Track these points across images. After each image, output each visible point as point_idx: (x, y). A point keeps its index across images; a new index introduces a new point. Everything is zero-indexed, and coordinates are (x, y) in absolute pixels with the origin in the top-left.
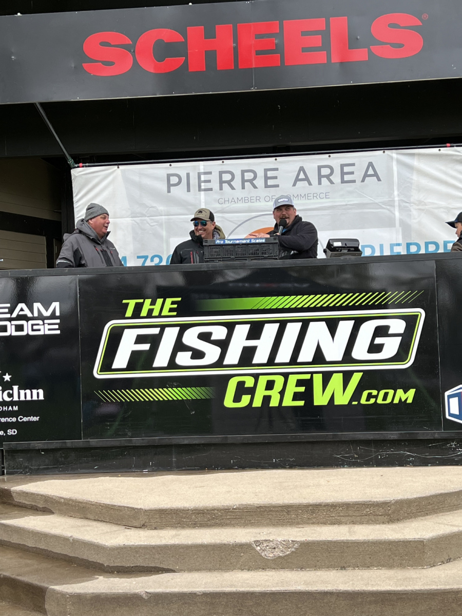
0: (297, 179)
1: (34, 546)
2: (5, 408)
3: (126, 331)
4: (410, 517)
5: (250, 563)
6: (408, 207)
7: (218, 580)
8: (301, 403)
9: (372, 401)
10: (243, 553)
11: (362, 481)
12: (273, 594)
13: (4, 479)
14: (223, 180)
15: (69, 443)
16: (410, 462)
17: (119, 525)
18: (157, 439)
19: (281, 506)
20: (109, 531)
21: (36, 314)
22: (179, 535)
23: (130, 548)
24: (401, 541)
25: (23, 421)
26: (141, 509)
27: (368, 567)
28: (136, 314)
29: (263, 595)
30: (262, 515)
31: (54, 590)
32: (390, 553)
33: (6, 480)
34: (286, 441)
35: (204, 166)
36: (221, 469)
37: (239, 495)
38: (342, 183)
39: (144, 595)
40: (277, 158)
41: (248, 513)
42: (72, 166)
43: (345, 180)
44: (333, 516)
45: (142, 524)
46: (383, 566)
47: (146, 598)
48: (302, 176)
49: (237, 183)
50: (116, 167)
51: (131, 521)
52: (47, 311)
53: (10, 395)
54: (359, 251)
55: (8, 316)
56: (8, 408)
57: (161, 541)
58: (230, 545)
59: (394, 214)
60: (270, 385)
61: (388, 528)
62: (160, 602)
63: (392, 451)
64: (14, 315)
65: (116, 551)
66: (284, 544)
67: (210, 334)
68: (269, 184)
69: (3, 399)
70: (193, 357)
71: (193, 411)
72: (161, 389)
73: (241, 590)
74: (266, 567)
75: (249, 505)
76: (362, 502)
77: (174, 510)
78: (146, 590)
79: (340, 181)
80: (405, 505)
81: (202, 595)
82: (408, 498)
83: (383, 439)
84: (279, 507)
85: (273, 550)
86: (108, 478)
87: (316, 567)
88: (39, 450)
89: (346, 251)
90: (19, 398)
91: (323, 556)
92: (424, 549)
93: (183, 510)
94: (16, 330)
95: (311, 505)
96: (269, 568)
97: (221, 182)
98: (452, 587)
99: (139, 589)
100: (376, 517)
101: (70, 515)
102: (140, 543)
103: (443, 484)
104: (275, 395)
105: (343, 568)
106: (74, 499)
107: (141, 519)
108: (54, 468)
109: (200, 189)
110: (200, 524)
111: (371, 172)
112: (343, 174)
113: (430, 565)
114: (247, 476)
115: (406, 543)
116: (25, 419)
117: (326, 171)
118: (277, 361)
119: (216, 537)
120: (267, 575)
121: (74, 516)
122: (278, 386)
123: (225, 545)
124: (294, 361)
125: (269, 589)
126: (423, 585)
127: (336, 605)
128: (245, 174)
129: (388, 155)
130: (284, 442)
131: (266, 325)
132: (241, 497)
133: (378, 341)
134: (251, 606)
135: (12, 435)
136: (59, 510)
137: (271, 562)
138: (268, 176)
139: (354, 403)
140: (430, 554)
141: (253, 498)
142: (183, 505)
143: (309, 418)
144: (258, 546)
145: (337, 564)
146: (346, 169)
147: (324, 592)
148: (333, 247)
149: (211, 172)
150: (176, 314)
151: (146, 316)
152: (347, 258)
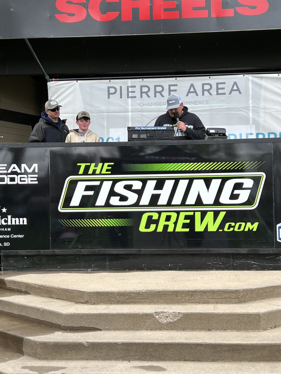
0: (189, 92)
1: (18, 314)
2: (3, 229)
3: (79, 183)
4: (252, 300)
5: (152, 326)
6: (258, 111)
7: (132, 335)
8: (187, 230)
9: (232, 229)
10: (148, 319)
11: (223, 278)
12: (165, 344)
13: (1, 273)
14: (143, 91)
15: (42, 252)
16: (254, 267)
17: (72, 301)
18: (97, 250)
19: (172, 292)
20: (65, 305)
21: (23, 171)
22: (109, 308)
23: (78, 315)
24: (245, 314)
25: (14, 237)
26: (85, 291)
27: (225, 330)
28: (86, 172)
29: (159, 345)
30: (160, 297)
31: (30, 340)
32: (238, 322)
33: (2, 274)
34: (178, 253)
35: (131, 82)
36: (137, 270)
37: (147, 285)
38: (217, 95)
39: (86, 344)
40: (177, 78)
41: (152, 295)
42: (48, 80)
43: (219, 92)
44: (204, 299)
45: (86, 300)
46: (234, 329)
47: (87, 346)
48: (192, 90)
49: (151, 93)
50: (76, 81)
51: (79, 299)
52: (30, 169)
53: (6, 221)
54: (226, 136)
55: (5, 172)
56: (4, 229)
57: (97, 311)
58: (140, 314)
59: (249, 115)
60: (168, 218)
61: (238, 306)
62: (95, 348)
63: (243, 261)
64: (9, 171)
65: (69, 317)
66: (173, 315)
67: (131, 186)
69: (1, 223)
70: (120, 200)
71: (120, 234)
72: (100, 220)
73: (145, 342)
74: (162, 329)
75: (152, 291)
76: (222, 290)
77: (106, 292)
78: (87, 341)
79: (216, 93)
80: (249, 292)
81: (121, 344)
82: (251, 288)
83: (238, 253)
84: (171, 292)
85: (166, 318)
86: (66, 274)
87: (193, 329)
88: (23, 255)
89: (217, 136)
90: (11, 223)
91: (197, 322)
92: (260, 319)
93: (112, 293)
94: (11, 181)
95: (191, 291)
96: (163, 329)
97: (142, 93)
98: (276, 343)
99: (83, 340)
100: (231, 299)
101: (41, 295)
102: (84, 312)
103: (274, 281)
104: (171, 224)
105: (209, 330)
106: (44, 285)
107: (85, 298)
108: (32, 267)
109: (128, 97)
110: (122, 302)
111: (235, 88)
112: (218, 89)
113: (263, 329)
114: (152, 274)
115: (249, 316)
116: (15, 236)
117: (207, 87)
118: (173, 203)
119: (132, 310)
120: (162, 333)
121: (44, 296)
122: (173, 219)
123: (136, 314)
124: (183, 204)
125: (163, 341)
126: (258, 341)
127: (204, 352)
128: (157, 88)
129: (246, 77)
130: (176, 254)
131: (167, 181)
132: (148, 286)
133: (236, 192)
134: (151, 351)
135: (6, 246)
136: (35, 292)
137: (165, 325)
138: (171, 89)
139: (220, 230)
140: (264, 322)
141: (155, 287)
142: (111, 290)
143: (192, 239)
144: (157, 315)
145: (205, 327)
146: (220, 86)
147: (197, 344)
148: (209, 133)
149: (136, 86)
150: (110, 173)
151: (92, 173)
152: (218, 140)
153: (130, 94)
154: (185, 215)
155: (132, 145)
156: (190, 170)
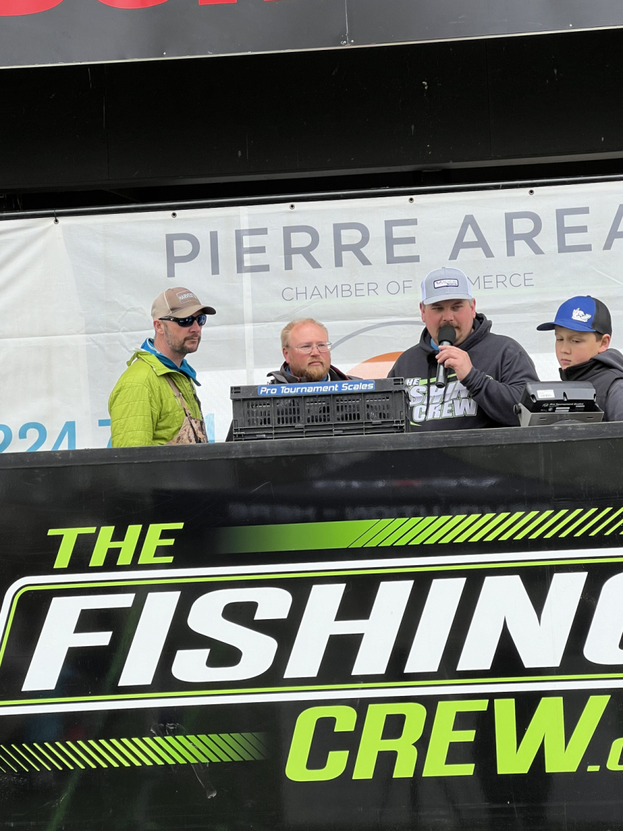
0: (460, 244)
8: (468, 769)
14: (294, 245)
28: (80, 562)
35: (249, 215)
38: (560, 251)
40: (414, 197)
43: (567, 244)
48: (470, 236)
49: (325, 251)
50: (53, 219)
60: (394, 727)
67: (253, 606)
68: (396, 255)
70: (212, 662)
71: (212, 791)
72: (136, 740)
79: (556, 246)
89: (564, 410)
97: (289, 251)
104: (405, 749)
112: (562, 231)
117: (523, 226)
122: (413, 730)
128: (343, 232)
131: (383, 584)
138: (394, 237)
139: (591, 768)
146: (570, 221)
148: (535, 401)
149: (267, 229)
150: (171, 561)
151: (102, 565)
152: (566, 427)
153: (246, 257)
154: (457, 713)
155: (248, 456)
156: (470, 541)
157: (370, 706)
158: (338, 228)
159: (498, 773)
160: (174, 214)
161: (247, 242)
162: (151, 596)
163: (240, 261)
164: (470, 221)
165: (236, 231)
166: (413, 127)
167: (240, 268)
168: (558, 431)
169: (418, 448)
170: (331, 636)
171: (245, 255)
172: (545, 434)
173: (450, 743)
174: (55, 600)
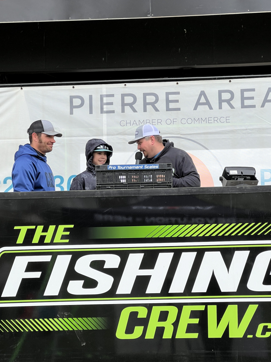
0: (198, 103)
9: (268, 334)
28: (28, 241)
35: (106, 88)
38: (242, 108)
40: (178, 82)
43: (245, 105)
48: (203, 100)
49: (139, 105)
50: (20, 88)
54: (255, 179)
60: (164, 316)
67: (103, 262)
68: (170, 107)
70: (85, 286)
71: (83, 342)
72: (51, 319)
79: (240, 105)
89: (242, 180)
97: (123, 105)
111: (270, 97)
112: (243, 99)
117: (226, 96)
118: (171, 291)
122: (172, 318)
124: (188, 291)
128: (147, 97)
131: (161, 255)
138: (170, 99)
139: (249, 336)
143: (203, 351)
146: (246, 94)
148: (229, 175)
149: (114, 94)
150: (68, 242)
151: (37, 242)
152: (243, 187)
154: (191, 311)
155: (103, 196)
156: (199, 236)
157: (153, 307)
158: (145, 95)
159: (209, 337)
160: (73, 87)
161: (105, 100)
162: (59, 256)
163: (102, 108)
164: (203, 93)
165: (101, 95)
166: (179, 49)
167: (102, 112)
168: (239, 189)
169: (177, 195)
170: (137, 276)
171: (104, 106)
172: (233, 190)
173: (188, 324)
174: (16, 257)
